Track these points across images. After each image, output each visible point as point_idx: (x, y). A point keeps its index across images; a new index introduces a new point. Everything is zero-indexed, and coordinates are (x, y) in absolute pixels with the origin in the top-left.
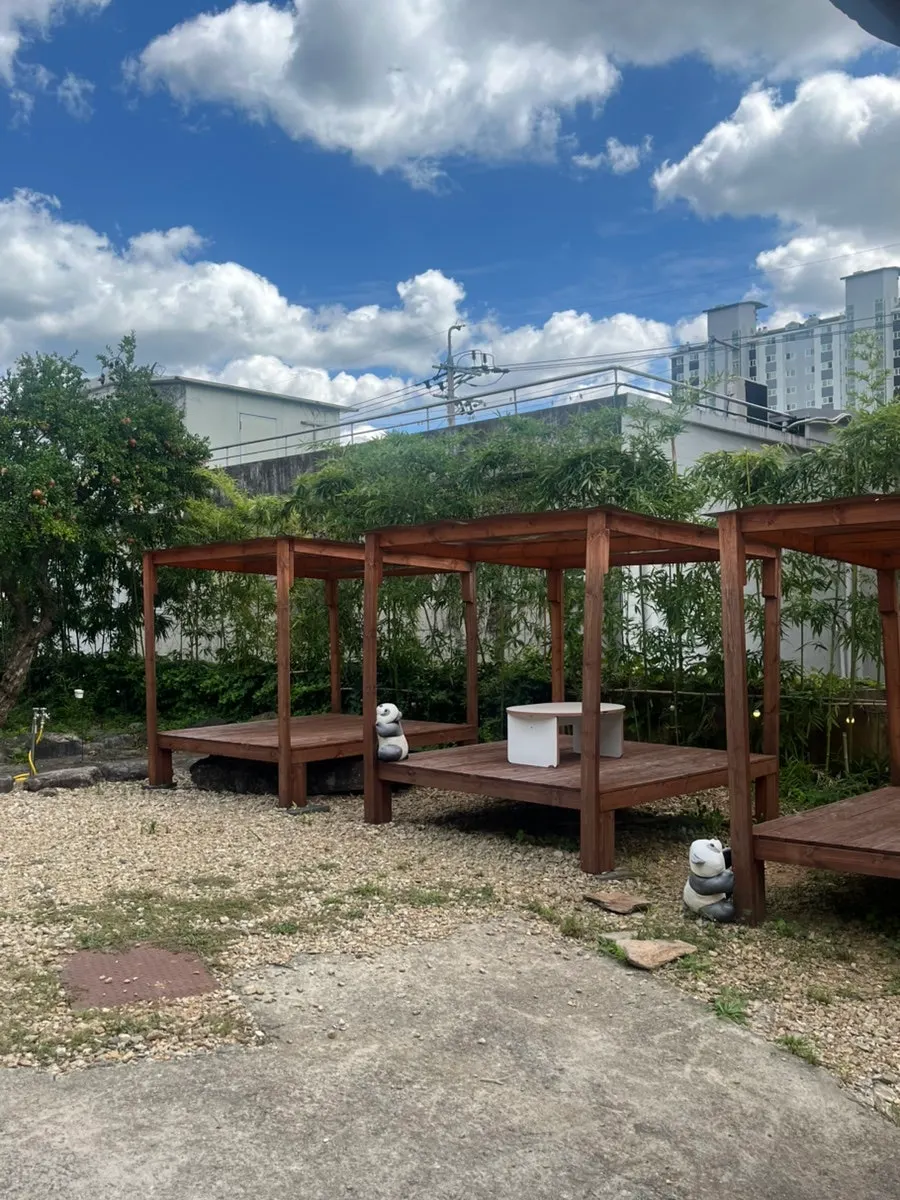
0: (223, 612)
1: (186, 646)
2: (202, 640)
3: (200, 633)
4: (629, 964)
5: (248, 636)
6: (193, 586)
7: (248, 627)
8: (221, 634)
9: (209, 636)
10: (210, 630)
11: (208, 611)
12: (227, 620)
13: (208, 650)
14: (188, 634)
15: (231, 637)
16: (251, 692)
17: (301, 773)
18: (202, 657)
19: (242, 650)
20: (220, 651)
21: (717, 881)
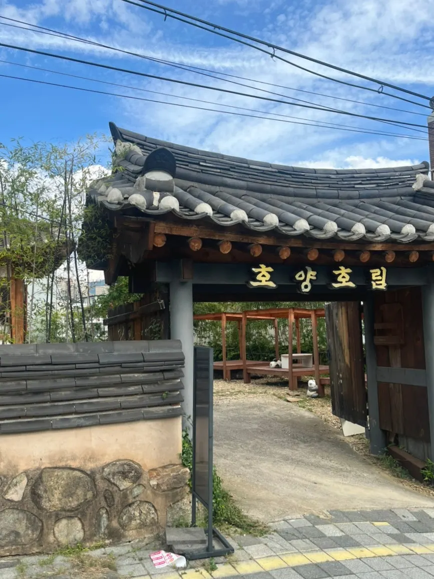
0: (209, 331)
1: (198, 341)
2: (203, 339)
3: (203, 337)
4: (288, 401)
5: (217, 338)
6: (200, 323)
7: (217, 335)
8: (209, 337)
9: (205, 338)
10: (205, 336)
11: (205, 330)
12: (210, 333)
13: (205, 342)
14: (199, 337)
15: (212, 338)
16: (218, 355)
17: (229, 373)
18: (203, 344)
19: (215, 343)
20: (209, 342)
21: (314, 388)
